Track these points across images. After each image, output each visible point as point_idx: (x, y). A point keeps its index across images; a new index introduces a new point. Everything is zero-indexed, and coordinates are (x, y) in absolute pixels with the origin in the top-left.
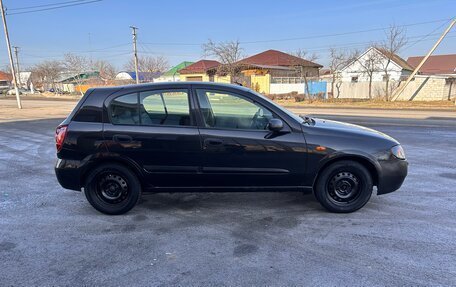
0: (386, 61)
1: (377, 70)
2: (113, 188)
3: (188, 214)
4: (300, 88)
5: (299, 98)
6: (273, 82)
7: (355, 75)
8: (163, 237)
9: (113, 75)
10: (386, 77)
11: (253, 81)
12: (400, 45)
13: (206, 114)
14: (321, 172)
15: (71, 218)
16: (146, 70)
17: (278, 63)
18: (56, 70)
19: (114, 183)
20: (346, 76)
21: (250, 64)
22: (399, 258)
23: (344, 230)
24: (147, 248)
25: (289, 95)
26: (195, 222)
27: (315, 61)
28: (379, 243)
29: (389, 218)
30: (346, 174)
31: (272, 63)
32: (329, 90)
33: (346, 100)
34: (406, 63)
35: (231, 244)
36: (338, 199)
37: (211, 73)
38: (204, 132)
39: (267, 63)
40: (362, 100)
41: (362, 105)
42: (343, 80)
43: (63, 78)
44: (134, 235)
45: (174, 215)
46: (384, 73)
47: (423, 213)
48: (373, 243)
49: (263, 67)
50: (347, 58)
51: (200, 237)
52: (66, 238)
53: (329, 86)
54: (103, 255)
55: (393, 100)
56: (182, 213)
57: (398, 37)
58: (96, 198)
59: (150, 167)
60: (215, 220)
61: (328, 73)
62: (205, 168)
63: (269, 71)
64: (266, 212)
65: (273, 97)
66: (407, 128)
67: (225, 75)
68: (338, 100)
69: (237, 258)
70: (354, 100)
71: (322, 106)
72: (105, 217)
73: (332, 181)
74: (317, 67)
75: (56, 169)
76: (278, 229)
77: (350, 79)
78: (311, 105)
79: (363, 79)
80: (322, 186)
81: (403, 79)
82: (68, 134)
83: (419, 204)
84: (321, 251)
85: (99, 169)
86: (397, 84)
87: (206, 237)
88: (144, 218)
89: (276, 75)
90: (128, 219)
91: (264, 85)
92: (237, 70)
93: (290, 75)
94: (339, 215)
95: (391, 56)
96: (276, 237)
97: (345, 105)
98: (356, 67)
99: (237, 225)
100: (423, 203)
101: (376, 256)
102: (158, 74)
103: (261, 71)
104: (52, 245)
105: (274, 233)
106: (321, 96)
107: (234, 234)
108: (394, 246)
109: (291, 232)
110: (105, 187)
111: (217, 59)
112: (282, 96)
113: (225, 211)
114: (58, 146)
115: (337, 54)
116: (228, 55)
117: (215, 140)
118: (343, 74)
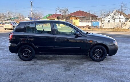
0: (120, 15)
1: (117, 18)
2: (27, 52)
3: (50, 61)
4: (90, 24)
5: (89, 28)
6: (80, 22)
7: (109, 20)
8: (42, 67)
9: (23, 18)
10: (120, 21)
11: (73, 21)
12: (125, 10)
13: (56, 30)
14: (91, 48)
15: (13, 62)
16: (35, 17)
17: (82, 15)
18: (3, 16)
19: (27, 51)
20: (106, 20)
21: (72, 15)
22: (112, 73)
23: (97, 66)
24: (37, 69)
25: (86, 26)
26: (52, 63)
27: (95, 15)
28: (107, 69)
29: (112, 63)
30: (99, 49)
31: (80, 15)
32: (100, 25)
33: (105, 29)
34: (127, 16)
35: (63, 69)
36: (96, 57)
37: (58, 18)
38: (55, 36)
39: (78, 15)
40: (111, 29)
41: (111, 30)
42: (105, 21)
43: (6, 19)
44: (33, 66)
45: (46, 62)
46: (119, 19)
47: (123, 62)
48: (106, 69)
49: (77, 16)
50: (106, 14)
51: (53, 67)
52: (12, 67)
53: (100, 23)
54: (25, 71)
55: (122, 29)
56: (48, 61)
57: (124, 7)
58: (21, 56)
59: (38, 46)
60: (58, 63)
61: (100, 19)
62: (55, 47)
63: (79, 18)
64: (74, 61)
65: (80, 27)
66: (124, 38)
67: (63, 19)
68: (103, 28)
69: (64, 72)
70: (109, 29)
71: (97, 30)
72: (24, 62)
73: (95, 52)
74: (96, 17)
75: (9, 46)
76: (77, 65)
77: (107, 21)
78: (93, 30)
79: (112, 21)
80: (91, 53)
81: (126, 21)
82: (13, 36)
83: (122, 59)
84: (90, 71)
85: (23, 47)
86: (123, 23)
87: (56, 67)
88: (36, 62)
89: (81, 19)
90: (31, 62)
91: (77, 23)
92: (68, 18)
93: (86, 20)
94: (97, 62)
95: (121, 13)
96: (77, 67)
97: (105, 30)
98: (109, 17)
99: (65, 64)
100: (124, 59)
101: (106, 72)
102: (40, 18)
103: (76, 18)
104: (9, 68)
105: (76, 66)
106: (97, 27)
107: (64, 66)
108: (112, 70)
109: (81, 66)
110: (24, 52)
111: (61, 13)
112: (83, 27)
113: (62, 61)
114: (10, 39)
115: (103, 12)
116: (64, 12)
117: (58, 38)
118: (105, 19)
